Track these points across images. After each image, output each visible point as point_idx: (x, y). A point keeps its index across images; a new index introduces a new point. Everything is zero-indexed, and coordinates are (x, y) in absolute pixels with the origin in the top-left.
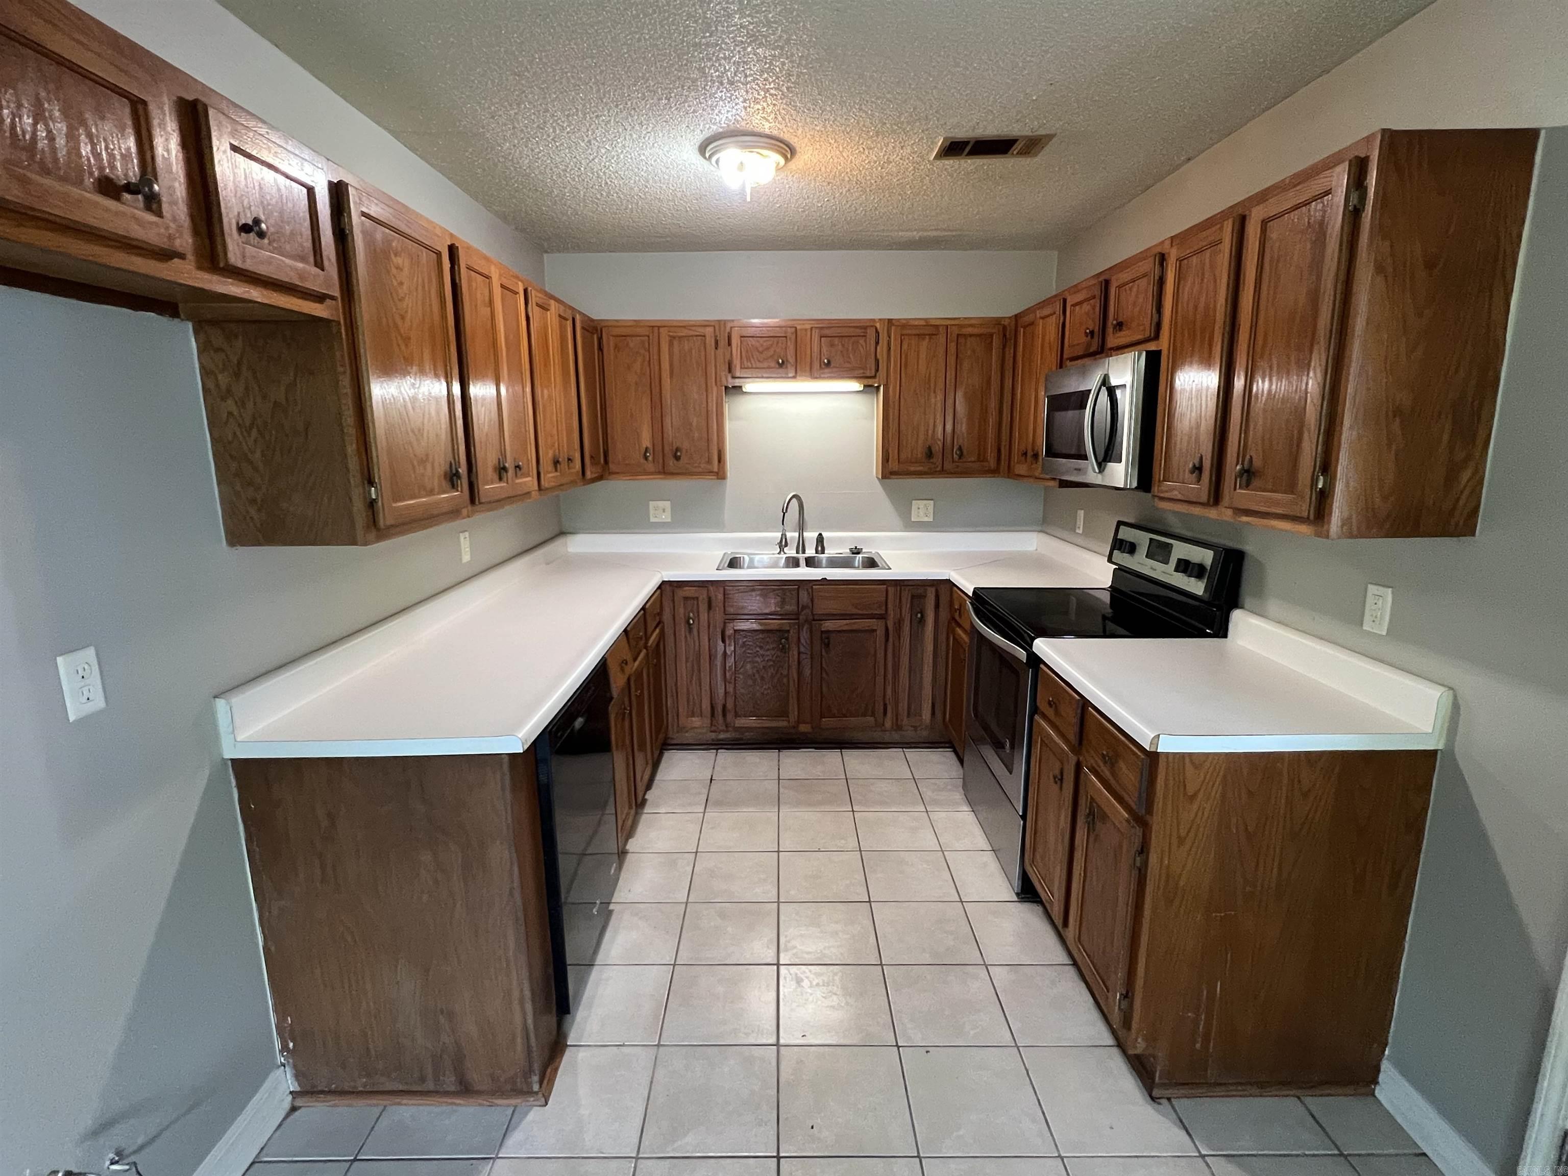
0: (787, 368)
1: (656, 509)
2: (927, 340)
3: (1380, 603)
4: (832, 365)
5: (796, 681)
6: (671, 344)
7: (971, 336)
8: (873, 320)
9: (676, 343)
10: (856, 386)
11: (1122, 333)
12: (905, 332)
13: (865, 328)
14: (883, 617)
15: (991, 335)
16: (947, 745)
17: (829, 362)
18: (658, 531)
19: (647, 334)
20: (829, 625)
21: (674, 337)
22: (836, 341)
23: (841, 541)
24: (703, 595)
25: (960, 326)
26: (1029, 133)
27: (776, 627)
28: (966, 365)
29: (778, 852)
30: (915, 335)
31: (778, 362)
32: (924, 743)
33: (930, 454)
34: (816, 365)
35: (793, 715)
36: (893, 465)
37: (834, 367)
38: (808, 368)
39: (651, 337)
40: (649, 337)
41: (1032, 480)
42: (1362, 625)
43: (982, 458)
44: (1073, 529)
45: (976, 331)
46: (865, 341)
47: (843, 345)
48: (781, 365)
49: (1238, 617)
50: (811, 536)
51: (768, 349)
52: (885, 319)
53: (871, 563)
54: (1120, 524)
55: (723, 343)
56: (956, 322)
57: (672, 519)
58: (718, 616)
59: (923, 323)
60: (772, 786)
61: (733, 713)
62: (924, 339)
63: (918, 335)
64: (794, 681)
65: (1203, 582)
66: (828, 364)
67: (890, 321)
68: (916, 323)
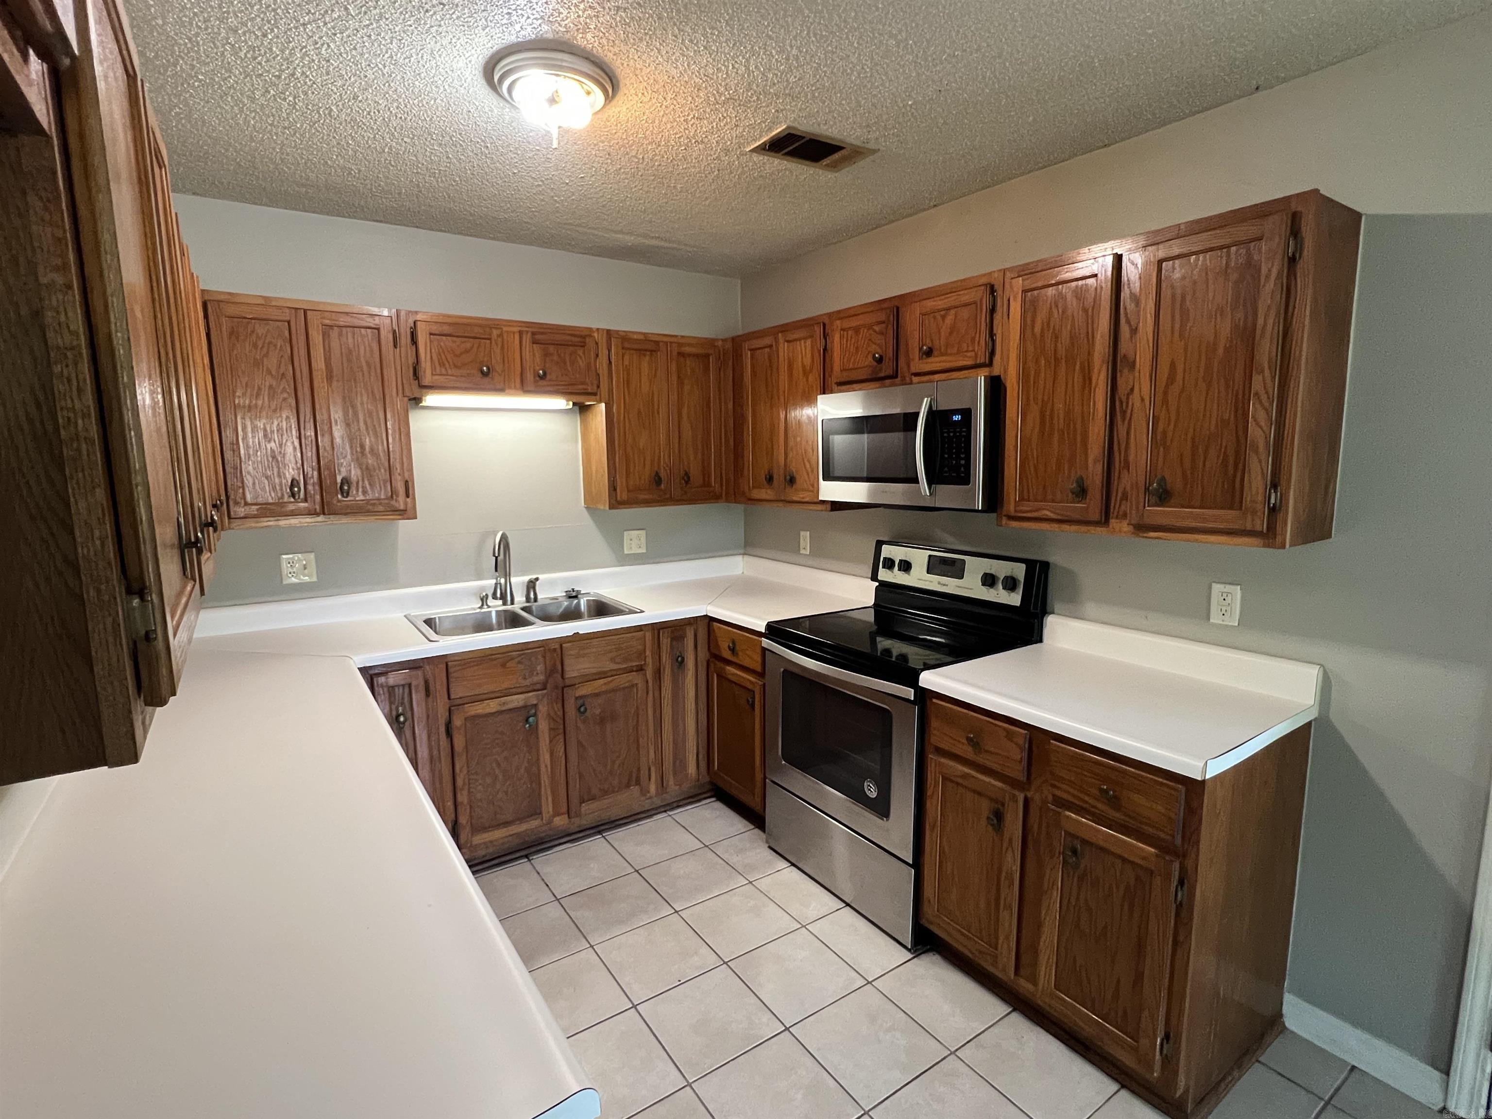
0: (492, 379)
1: (291, 563)
2: (647, 358)
3: (1229, 600)
4: (548, 377)
5: (549, 767)
6: (326, 336)
7: (689, 355)
8: (590, 329)
9: (334, 334)
10: (561, 403)
11: (931, 360)
12: (626, 345)
13: (584, 337)
14: (640, 669)
15: (707, 356)
16: (708, 795)
17: (545, 373)
18: (304, 596)
19: (288, 318)
20: (584, 690)
21: (331, 327)
22: (551, 349)
23: (552, 583)
24: (418, 680)
25: (680, 345)
26: (858, 143)
27: (521, 704)
28: (687, 388)
29: (635, 1007)
30: (636, 350)
31: (482, 372)
32: (684, 799)
33: (658, 480)
34: (529, 376)
35: (547, 808)
36: (622, 495)
37: (550, 380)
38: (518, 380)
39: (293, 324)
40: (289, 322)
41: (780, 504)
42: (1209, 619)
43: (706, 484)
44: (796, 550)
45: (693, 350)
46: (584, 353)
47: (559, 355)
48: (485, 375)
49: (1052, 623)
50: (518, 581)
51: (467, 351)
52: (603, 330)
53: (601, 609)
54: (879, 544)
55: (405, 339)
56: (675, 340)
57: (318, 577)
58: (441, 706)
59: (642, 337)
60: (554, 911)
61: (468, 829)
62: (645, 355)
63: (640, 350)
64: (546, 766)
65: (1018, 593)
66: (543, 377)
67: (608, 332)
68: (635, 337)
